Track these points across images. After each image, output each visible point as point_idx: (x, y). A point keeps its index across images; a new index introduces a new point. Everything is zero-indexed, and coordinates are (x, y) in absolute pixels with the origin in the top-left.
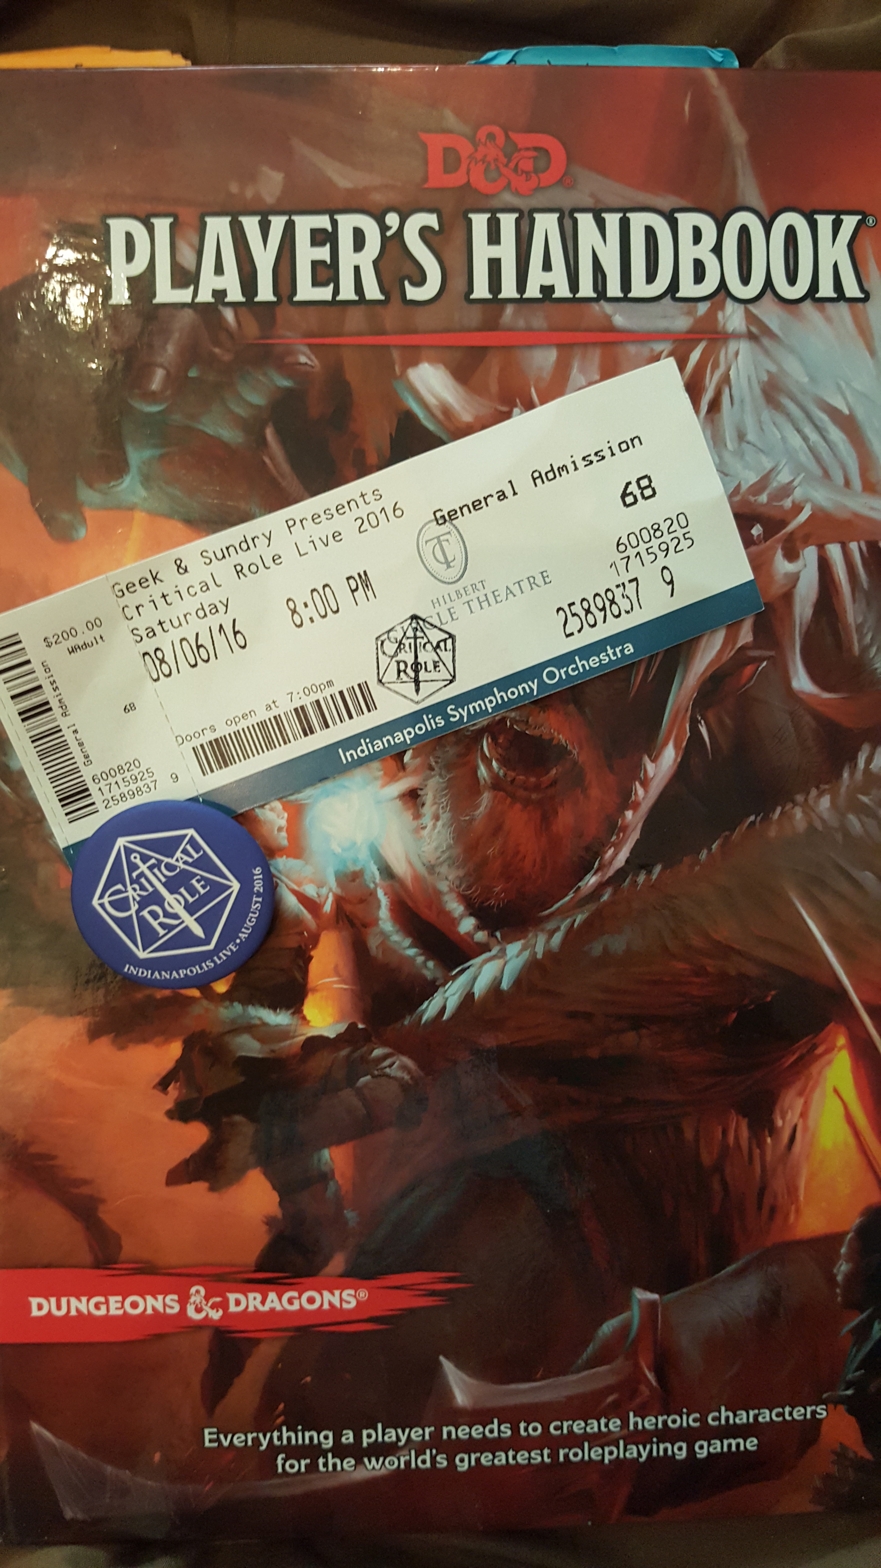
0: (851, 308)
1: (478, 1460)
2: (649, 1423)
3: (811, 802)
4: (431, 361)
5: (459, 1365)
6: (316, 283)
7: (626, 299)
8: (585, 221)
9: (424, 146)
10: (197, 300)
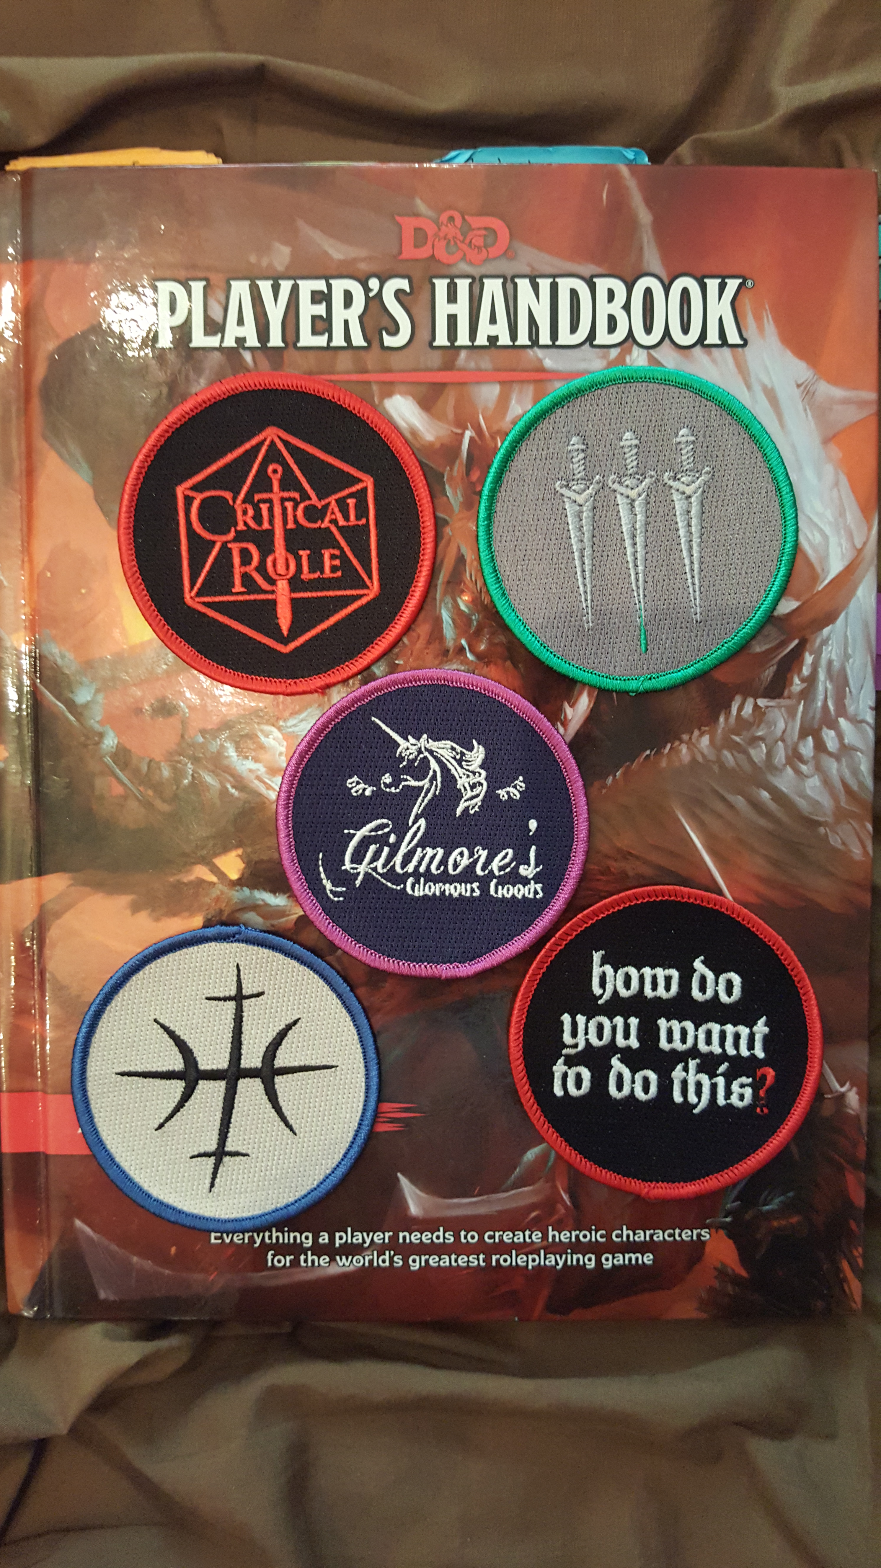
0: (732, 352)
1: (427, 1261)
2: (565, 1236)
3: (694, 740)
4: (403, 394)
5: (413, 1181)
6: (314, 332)
7: (554, 346)
8: (524, 285)
9: (400, 226)
10: (224, 345)
